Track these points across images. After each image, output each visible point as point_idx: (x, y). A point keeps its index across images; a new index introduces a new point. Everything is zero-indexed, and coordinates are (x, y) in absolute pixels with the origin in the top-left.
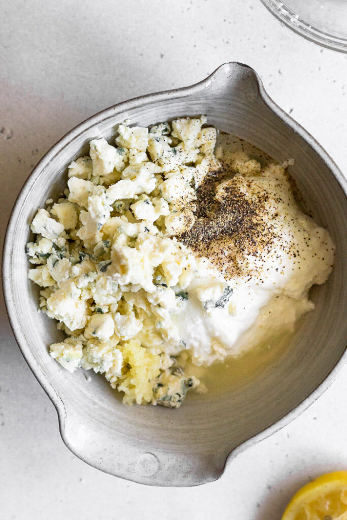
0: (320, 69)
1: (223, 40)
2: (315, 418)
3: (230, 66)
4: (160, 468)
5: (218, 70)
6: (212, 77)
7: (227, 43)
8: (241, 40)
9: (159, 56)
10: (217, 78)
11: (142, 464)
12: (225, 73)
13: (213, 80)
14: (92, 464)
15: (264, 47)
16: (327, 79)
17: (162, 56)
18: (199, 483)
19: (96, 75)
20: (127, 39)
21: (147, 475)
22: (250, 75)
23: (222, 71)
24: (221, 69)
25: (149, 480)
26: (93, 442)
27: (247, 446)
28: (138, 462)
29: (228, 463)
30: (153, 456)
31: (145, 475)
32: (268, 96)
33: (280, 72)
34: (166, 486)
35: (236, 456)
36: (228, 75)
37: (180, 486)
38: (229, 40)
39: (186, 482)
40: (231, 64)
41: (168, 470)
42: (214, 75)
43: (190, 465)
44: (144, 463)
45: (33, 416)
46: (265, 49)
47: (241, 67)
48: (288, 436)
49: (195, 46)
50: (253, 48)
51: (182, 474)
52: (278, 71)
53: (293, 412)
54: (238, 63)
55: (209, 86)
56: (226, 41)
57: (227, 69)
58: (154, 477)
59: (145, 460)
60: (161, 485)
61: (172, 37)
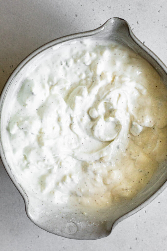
0: (158, 21)
1: (108, 7)
2: (159, 202)
3: (114, 19)
4: (78, 230)
5: (108, 22)
6: (105, 26)
7: (110, 8)
8: (117, 6)
9: (75, 15)
10: (107, 26)
11: (69, 228)
12: (111, 23)
13: (105, 27)
14: (42, 228)
15: (129, 10)
16: (162, 26)
17: (76, 15)
18: (98, 238)
19: (42, 26)
20: (58, 7)
21: (71, 234)
22: (124, 24)
23: (110, 22)
24: (109, 21)
25: (72, 236)
26: (43, 217)
27: (123, 219)
28: (66, 227)
29: (113, 227)
30: (74, 224)
31: (70, 234)
32: (134, 35)
33: (137, 23)
34: (81, 240)
35: (117, 224)
36: (113, 24)
37: (88, 240)
38: (111, 6)
39: (91, 237)
40: (115, 18)
41: (82, 231)
42: (106, 24)
43: (93, 229)
44: (70, 227)
45: (13, 204)
46: (130, 11)
47: (120, 20)
48: (145, 212)
49: (93, 10)
50: (123, 11)
51: (89, 233)
52: (136, 22)
53: (147, 201)
54: (118, 18)
55: (103, 30)
56: (109, 7)
57: (112, 21)
58: (75, 234)
59: (70, 226)
60: (78, 239)
61: (81, 6)
